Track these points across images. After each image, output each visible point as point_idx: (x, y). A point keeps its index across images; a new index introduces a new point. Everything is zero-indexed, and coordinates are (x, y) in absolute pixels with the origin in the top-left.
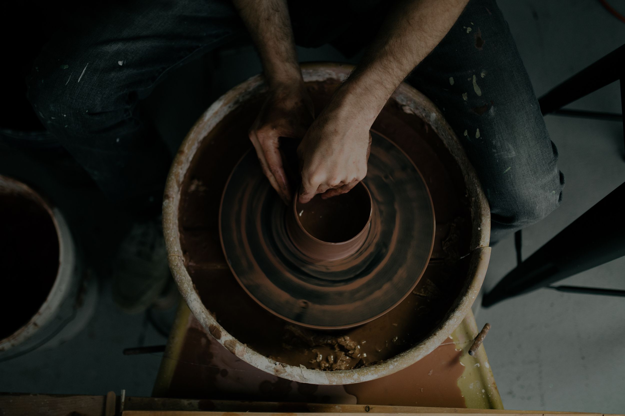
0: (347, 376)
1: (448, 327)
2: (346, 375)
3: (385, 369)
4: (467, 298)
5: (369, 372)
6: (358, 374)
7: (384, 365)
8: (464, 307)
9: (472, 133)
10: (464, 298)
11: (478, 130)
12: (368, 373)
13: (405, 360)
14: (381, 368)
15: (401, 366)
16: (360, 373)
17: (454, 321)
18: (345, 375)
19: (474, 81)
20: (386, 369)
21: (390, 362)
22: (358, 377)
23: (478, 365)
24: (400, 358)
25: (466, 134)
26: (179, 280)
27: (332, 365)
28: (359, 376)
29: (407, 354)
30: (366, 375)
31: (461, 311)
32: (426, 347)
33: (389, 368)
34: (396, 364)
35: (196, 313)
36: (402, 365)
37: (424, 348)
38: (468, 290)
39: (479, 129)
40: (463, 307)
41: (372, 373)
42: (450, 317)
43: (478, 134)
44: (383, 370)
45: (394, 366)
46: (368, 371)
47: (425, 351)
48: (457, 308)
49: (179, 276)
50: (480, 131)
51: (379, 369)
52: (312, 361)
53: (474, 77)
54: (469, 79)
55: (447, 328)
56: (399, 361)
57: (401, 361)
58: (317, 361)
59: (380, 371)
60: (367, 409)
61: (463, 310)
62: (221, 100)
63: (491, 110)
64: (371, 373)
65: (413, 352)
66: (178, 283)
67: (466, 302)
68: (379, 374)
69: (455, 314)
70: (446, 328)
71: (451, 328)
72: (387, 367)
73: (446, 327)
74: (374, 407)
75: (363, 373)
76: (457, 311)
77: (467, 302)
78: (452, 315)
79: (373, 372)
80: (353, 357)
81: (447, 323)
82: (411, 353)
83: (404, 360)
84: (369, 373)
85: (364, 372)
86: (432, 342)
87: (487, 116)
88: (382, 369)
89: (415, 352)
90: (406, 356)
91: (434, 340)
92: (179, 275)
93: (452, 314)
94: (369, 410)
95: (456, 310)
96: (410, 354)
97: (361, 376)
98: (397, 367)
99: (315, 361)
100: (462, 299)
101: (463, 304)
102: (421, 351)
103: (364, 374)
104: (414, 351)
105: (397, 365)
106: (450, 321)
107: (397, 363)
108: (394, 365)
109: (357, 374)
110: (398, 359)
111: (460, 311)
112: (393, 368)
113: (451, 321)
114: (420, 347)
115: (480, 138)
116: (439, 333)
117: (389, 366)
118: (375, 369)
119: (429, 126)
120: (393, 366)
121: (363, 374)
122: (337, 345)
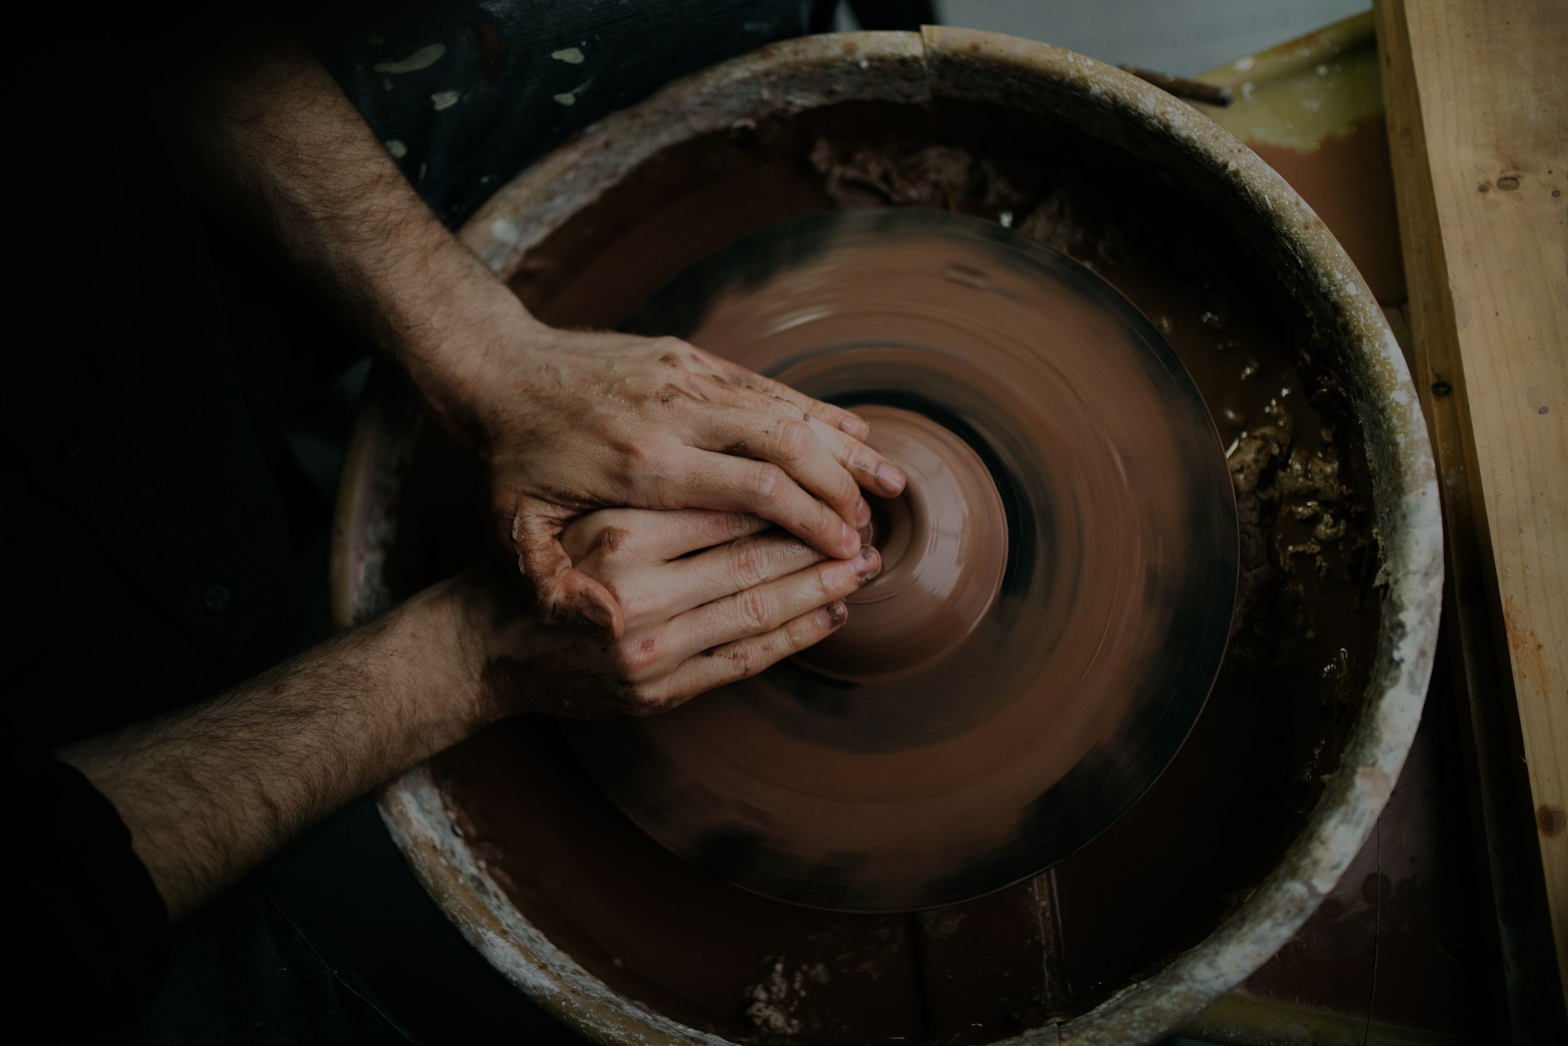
0: (1402, 423)
1: (1195, 130)
2: (1401, 426)
3: (1363, 309)
4: (1094, 80)
5: (1379, 356)
6: (1391, 389)
7: (1348, 313)
8: (1125, 87)
9: (568, 76)
10: (1096, 89)
11: (557, 55)
12: (1382, 358)
13: (1323, 249)
14: (1359, 321)
15: (1343, 261)
16: (1388, 384)
17: (1173, 111)
18: (1400, 433)
19: (397, 68)
20: (1360, 305)
21: (1335, 293)
22: (1400, 389)
23: (1247, 89)
24: (1315, 264)
25: (567, 99)
26: (1148, 1031)
27: (1325, 505)
28: (1397, 387)
29: (1301, 245)
30: (1389, 364)
31: (1139, 96)
32: (1269, 190)
33: (1357, 296)
34: (1339, 276)
35: (1259, 955)
36: (1339, 257)
37: (1275, 195)
38: (1067, 80)
39: (552, 52)
40: (1123, 89)
41: (1380, 346)
42: (1161, 127)
43: (571, 56)
44: (1365, 315)
45: (1347, 280)
46: (1374, 362)
47: (1283, 192)
48: (1130, 108)
49: (1134, 1029)
50: (561, 47)
51: (1365, 325)
52: (1320, 567)
53: (382, 68)
54: (389, 87)
55: (1201, 132)
56: (1329, 268)
57: (1328, 261)
58: (1319, 553)
59: (1369, 322)
60: (1441, 389)
61: (1135, 90)
62: (479, 939)
63: (493, 9)
64: (1381, 349)
65: (1292, 228)
66: (1161, 1030)
67: (1109, 83)
68: (1380, 325)
69: (1152, 113)
70: (1200, 135)
71: (1197, 119)
72: (1353, 303)
73: (1198, 134)
74: (1432, 369)
75: (1387, 373)
76: (1141, 106)
77: (1106, 78)
78: (1155, 122)
79: (1377, 345)
80: (1289, 442)
81: (1184, 134)
82: (1296, 232)
83: (1322, 253)
84: (1383, 355)
85: (1381, 372)
86: (1251, 173)
87: (511, 24)
88: (1364, 318)
89: (1292, 221)
90: (1307, 247)
91: (1244, 166)
92: (1130, 1032)
93: (1150, 123)
94: (1444, 384)
95: (1135, 110)
96: (1299, 234)
97: (1395, 379)
98: (1349, 270)
99: (1319, 558)
100: (1097, 98)
101: (1114, 90)
102: (1287, 203)
103: (1388, 370)
104: (1287, 226)
105: (1341, 272)
106: (1176, 126)
107: (1335, 271)
108: (1343, 279)
109: (1391, 392)
110: (1321, 271)
111: (1140, 99)
112: (1355, 282)
113: (1173, 121)
114: (1270, 207)
115: (582, 49)
116: (1219, 153)
117: (1350, 297)
118: (1365, 340)
119: (532, 252)
120: (1347, 283)
121: (1390, 375)
122: (1261, 495)
